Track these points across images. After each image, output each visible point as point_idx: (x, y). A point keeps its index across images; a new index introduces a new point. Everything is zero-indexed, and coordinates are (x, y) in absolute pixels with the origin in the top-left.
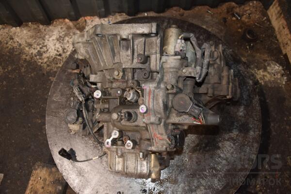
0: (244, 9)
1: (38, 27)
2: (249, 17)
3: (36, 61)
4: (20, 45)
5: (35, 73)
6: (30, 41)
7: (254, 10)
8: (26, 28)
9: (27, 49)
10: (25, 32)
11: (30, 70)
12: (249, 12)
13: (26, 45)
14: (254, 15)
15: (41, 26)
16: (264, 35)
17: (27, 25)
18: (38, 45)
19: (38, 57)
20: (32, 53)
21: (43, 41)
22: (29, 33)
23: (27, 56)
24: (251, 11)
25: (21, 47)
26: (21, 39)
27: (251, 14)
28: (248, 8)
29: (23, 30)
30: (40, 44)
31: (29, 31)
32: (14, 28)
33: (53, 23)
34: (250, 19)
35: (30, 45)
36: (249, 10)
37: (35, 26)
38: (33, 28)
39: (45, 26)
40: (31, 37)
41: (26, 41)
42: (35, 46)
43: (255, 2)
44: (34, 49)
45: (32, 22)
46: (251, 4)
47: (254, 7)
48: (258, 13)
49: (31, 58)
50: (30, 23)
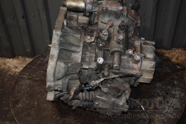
0: (172, 54)
1: (25, 59)
2: (177, 59)
4: (10, 67)
6: (16, 65)
7: (180, 55)
9: (13, 69)
10: (15, 61)
11: (11, 80)
12: (176, 56)
13: (14, 67)
14: (181, 58)
15: (27, 59)
17: (17, 58)
20: (16, 71)
23: (12, 72)
24: (178, 55)
25: (10, 68)
26: (12, 64)
27: (178, 57)
28: (175, 53)
29: (14, 61)
31: (18, 61)
32: (9, 59)
34: (178, 59)
35: (16, 67)
36: (177, 54)
37: (23, 59)
38: (21, 59)
39: (30, 58)
40: (18, 64)
41: (14, 66)
42: (20, 68)
43: (180, 50)
44: (19, 69)
45: (22, 56)
46: (177, 51)
47: (179, 53)
48: (184, 56)
49: (15, 74)
50: (20, 57)
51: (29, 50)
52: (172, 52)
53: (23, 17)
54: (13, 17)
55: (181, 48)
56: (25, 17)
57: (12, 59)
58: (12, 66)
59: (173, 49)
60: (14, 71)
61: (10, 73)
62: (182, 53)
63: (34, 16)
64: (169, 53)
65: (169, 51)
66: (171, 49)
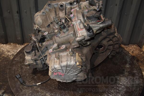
0: (129, 49)
1: (16, 45)
2: (133, 53)
3: (10, 58)
4: (3, 51)
5: (7, 62)
6: (9, 50)
7: (135, 49)
8: (9, 45)
9: (6, 53)
10: (8, 46)
11: (5, 61)
12: (132, 50)
13: (7, 51)
14: (135, 52)
15: (17, 45)
16: (142, 60)
17: (10, 44)
18: (13, 52)
19: (11, 56)
20: (8, 55)
21: (17, 50)
22: (10, 47)
24: (133, 50)
25: (4, 52)
26: (5, 49)
28: (131, 48)
29: (7, 46)
30: (14, 51)
31: (10, 46)
32: (3, 45)
33: (24, 44)
35: (9, 51)
37: (14, 45)
38: (13, 45)
39: (20, 45)
40: (10, 49)
41: (7, 50)
42: (12, 52)
43: (135, 46)
44: (11, 53)
45: (13, 43)
46: (133, 47)
47: (134, 48)
48: (137, 51)
49: (8, 56)
50: (12, 43)
51: (20, 38)
52: (129, 47)
53: (17, 12)
54: (10, 12)
55: (135, 45)
56: (19, 12)
57: (5, 44)
58: (5, 50)
59: (130, 45)
60: (7, 54)
61: (4, 55)
62: (136, 48)
63: (26, 12)
64: (127, 48)
65: (127, 46)
66: (128, 45)
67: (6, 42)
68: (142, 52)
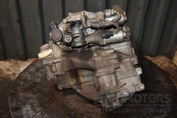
0: (157, 61)
1: (17, 62)
3: (10, 78)
4: (2, 69)
5: (7, 84)
6: (9, 68)
7: (164, 62)
8: (8, 62)
9: (6, 72)
10: (7, 64)
11: (4, 82)
12: (160, 63)
13: (6, 70)
14: (165, 64)
15: (19, 62)
17: (10, 60)
18: (14, 70)
19: (12, 76)
20: (8, 74)
21: (18, 68)
22: (10, 64)
23: (4, 75)
25: (2, 71)
26: (3, 67)
27: (162, 64)
28: (159, 60)
29: (6, 63)
30: (16, 70)
31: (10, 63)
33: (28, 60)
34: (162, 66)
35: (8, 70)
36: (161, 61)
37: (15, 61)
38: (13, 62)
39: (22, 61)
40: (10, 66)
41: (6, 68)
42: (12, 70)
43: (164, 57)
44: (11, 72)
45: (14, 58)
46: (161, 58)
47: (163, 60)
48: (167, 63)
49: (7, 76)
50: (12, 60)
51: (22, 53)
52: (156, 58)
53: (18, 21)
54: (8, 21)
55: (165, 56)
56: (20, 21)
57: (3, 61)
58: (4, 68)
59: (158, 56)
60: (6, 73)
61: (2, 75)
62: (165, 60)
63: (29, 20)
64: (154, 60)
65: (154, 58)
66: (156, 56)
67: (5, 59)
68: (173, 65)
